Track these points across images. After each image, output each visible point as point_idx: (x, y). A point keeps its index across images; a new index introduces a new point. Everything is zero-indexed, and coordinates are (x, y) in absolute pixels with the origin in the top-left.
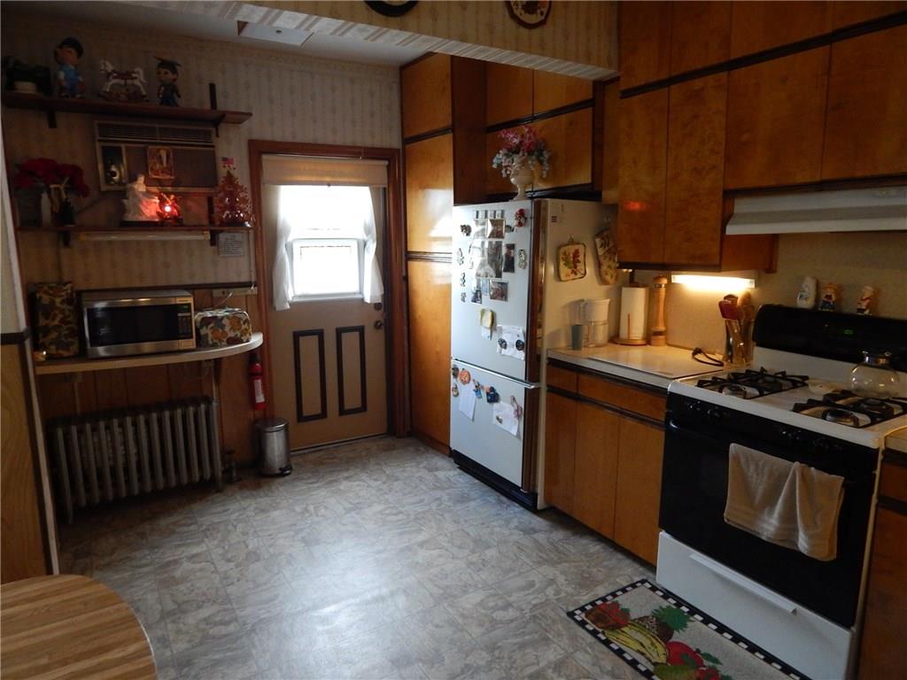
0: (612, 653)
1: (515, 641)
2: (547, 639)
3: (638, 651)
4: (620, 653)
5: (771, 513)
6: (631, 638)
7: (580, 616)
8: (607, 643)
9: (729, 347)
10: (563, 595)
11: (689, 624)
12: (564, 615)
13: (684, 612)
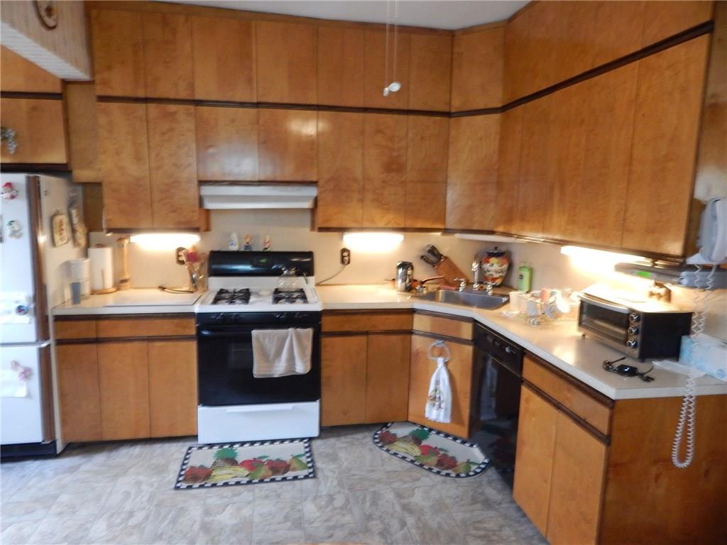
0: (222, 488)
1: (165, 523)
2: (182, 508)
3: (233, 478)
4: (226, 484)
5: (279, 361)
6: (222, 475)
7: (184, 485)
8: (214, 485)
9: (193, 281)
10: (156, 485)
11: (236, 451)
12: (173, 492)
13: (227, 449)
